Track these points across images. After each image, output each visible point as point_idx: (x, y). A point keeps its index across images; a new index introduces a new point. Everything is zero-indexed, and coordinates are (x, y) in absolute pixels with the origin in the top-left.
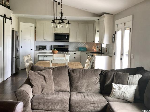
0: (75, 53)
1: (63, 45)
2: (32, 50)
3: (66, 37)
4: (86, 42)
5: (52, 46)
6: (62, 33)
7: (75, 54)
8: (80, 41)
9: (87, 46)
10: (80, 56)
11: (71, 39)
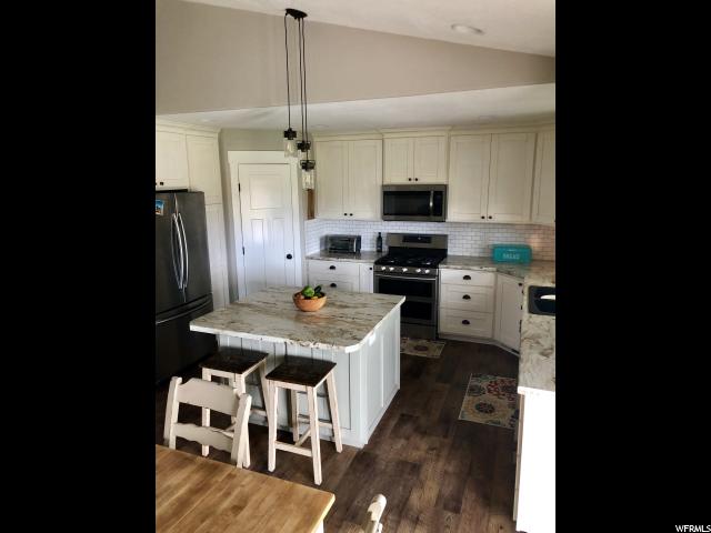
0: (467, 277)
1: (422, 236)
2: (289, 257)
3: (431, 199)
4: (526, 220)
5: (379, 238)
6: (413, 182)
7: (467, 281)
8: (499, 218)
9: (537, 240)
10: (492, 290)
11: (454, 212)
